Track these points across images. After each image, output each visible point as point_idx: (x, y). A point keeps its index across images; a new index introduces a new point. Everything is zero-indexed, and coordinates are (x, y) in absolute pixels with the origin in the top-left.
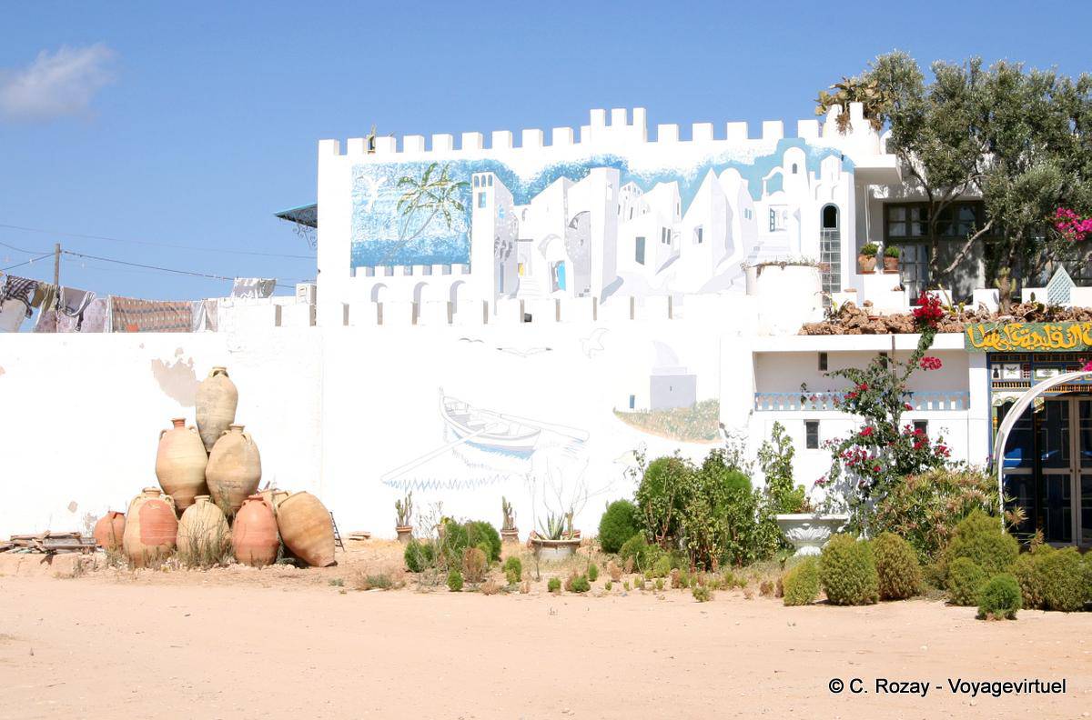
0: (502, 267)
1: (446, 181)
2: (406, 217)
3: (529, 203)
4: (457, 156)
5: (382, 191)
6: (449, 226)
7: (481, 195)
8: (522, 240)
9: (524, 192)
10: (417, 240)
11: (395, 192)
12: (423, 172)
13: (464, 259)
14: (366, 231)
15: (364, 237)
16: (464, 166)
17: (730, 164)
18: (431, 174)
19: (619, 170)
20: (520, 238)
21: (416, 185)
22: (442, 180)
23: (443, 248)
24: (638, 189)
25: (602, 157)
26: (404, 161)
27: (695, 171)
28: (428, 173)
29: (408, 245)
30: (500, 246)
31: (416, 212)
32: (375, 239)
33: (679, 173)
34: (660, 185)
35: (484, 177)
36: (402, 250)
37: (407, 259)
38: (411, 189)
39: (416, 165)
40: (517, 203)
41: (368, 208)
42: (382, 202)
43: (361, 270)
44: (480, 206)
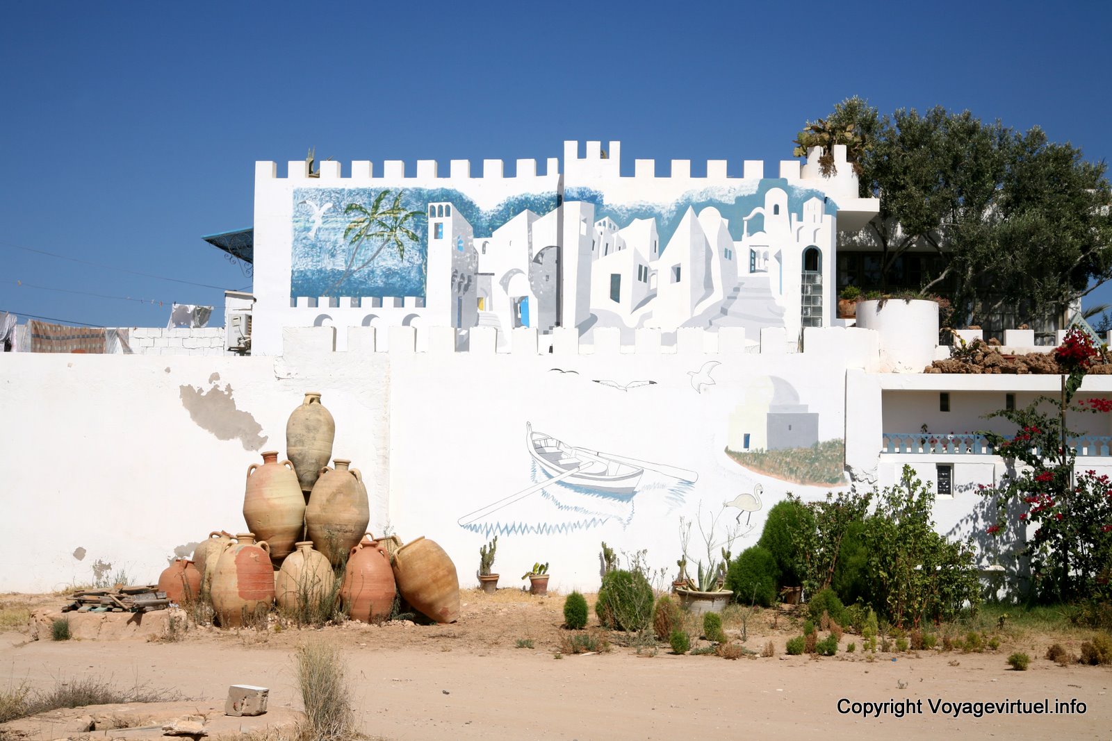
0: (460, 301)
1: (399, 209)
2: (354, 246)
3: (491, 236)
4: (410, 184)
5: (327, 217)
6: (402, 256)
7: (437, 226)
8: (482, 274)
9: (485, 224)
10: (366, 270)
11: (343, 219)
12: (373, 200)
13: (419, 292)
14: (309, 259)
15: (307, 265)
16: (418, 194)
17: (710, 203)
18: (383, 202)
19: (593, 205)
20: (479, 272)
21: (365, 212)
22: (395, 209)
23: (395, 280)
24: (613, 224)
25: (575, 190)
26: (352, 187)
27: (673, 208)
28: (379, 200)
29: (356, 276)
30: (458, 280)
31: (365, 241)
32: (318, 268)
33: (657, 210)
34: (636, 221)
35: (440, 207)
36: (349, 280)
37: (355, 290)
38: (361, 217)
39: (366, 192)
40: (477, 235)
41: (312, 234)
42: (327, 229)
43: (304, 301)
44: (436, 237)
